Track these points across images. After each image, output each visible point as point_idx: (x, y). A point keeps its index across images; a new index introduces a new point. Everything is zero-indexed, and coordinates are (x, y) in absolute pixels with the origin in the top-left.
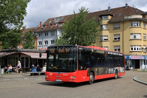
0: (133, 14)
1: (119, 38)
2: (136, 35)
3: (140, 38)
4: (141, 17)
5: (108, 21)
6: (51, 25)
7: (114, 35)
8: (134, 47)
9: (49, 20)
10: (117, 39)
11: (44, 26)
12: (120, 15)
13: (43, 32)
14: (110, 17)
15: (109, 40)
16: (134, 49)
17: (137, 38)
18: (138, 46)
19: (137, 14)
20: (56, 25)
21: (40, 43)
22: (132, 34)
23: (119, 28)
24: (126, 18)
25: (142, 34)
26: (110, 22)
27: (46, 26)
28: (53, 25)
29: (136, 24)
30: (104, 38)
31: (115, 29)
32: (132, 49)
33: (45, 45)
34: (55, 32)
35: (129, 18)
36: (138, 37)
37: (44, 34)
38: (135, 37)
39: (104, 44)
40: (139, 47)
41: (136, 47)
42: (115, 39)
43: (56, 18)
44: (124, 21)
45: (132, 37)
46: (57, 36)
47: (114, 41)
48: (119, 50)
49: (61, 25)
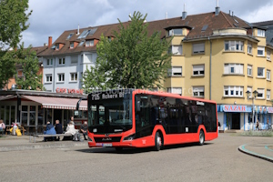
0: (230, 27)
1: (202, 72)
2: (235, 66)
3: (241, 73)
4: (243, 32)
5: (183, 38)
6: (72, 42)
7: (193, 65)
8: (230, 90)
9: (66, 33)
10: (198, 74)
11: (57, 44)
12: (205, 28)
13: (55, 56)
14: (185, 32)
15: (183, 75)
16: (230, 93)
17: (236, 72)
18: (237, 87)
19: (236, 27)
20: (82, 43)
21: (50, 78)
22: (226, 64)
23: (202, 53)
24: (216, 33)
25: (246, 65)
26: (186, 42)
27: (61, 46)
28: (76, 44)
29: (235, 47)
30: (174, 70)
31: (196, 54)
32: (227, 93)
33: (58, 81)
34: (79, 57)
35: (223, 33)
36: (238, 70)
37: (57, 61)
38: (232, 70)
39: (174, 82)
40: (240, 90)
41: (235, 89)
42: (196, 73)
43: (81, 30)
44: (214, 40)
45: (227, 70)
46: (82, 64)
47: (192, 77)
48: (202, 93)
49: (91, 44)
